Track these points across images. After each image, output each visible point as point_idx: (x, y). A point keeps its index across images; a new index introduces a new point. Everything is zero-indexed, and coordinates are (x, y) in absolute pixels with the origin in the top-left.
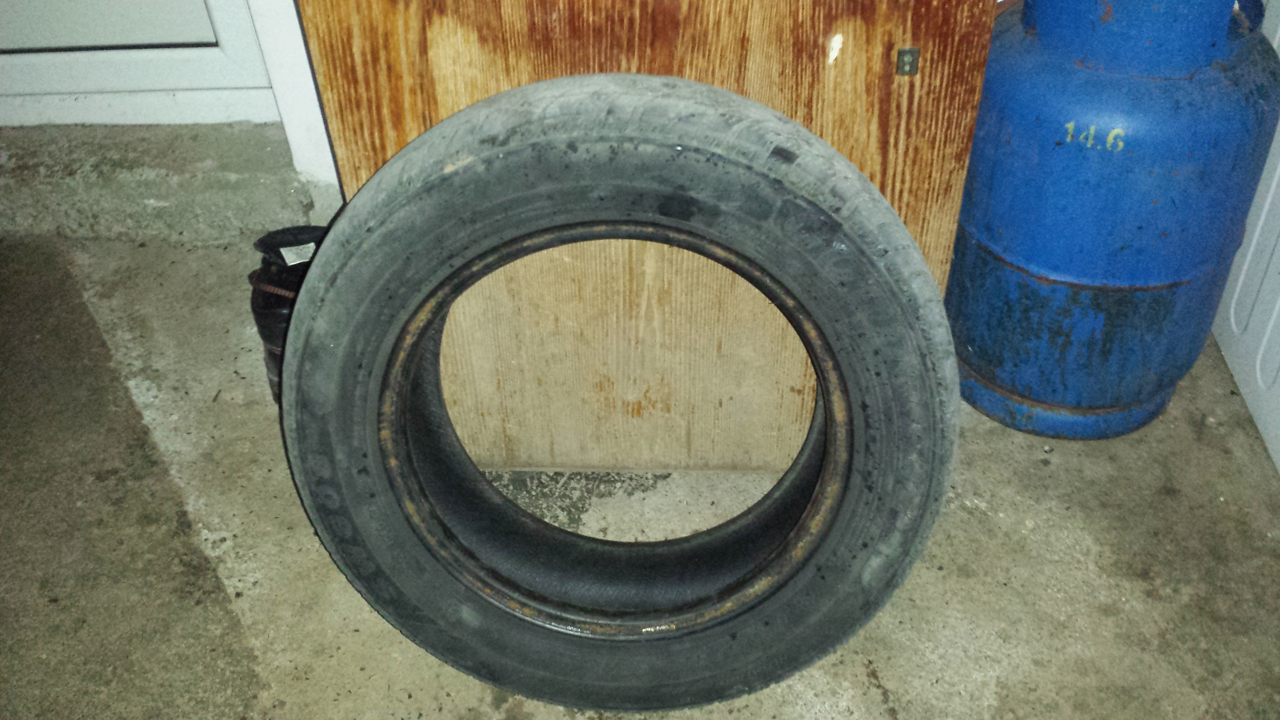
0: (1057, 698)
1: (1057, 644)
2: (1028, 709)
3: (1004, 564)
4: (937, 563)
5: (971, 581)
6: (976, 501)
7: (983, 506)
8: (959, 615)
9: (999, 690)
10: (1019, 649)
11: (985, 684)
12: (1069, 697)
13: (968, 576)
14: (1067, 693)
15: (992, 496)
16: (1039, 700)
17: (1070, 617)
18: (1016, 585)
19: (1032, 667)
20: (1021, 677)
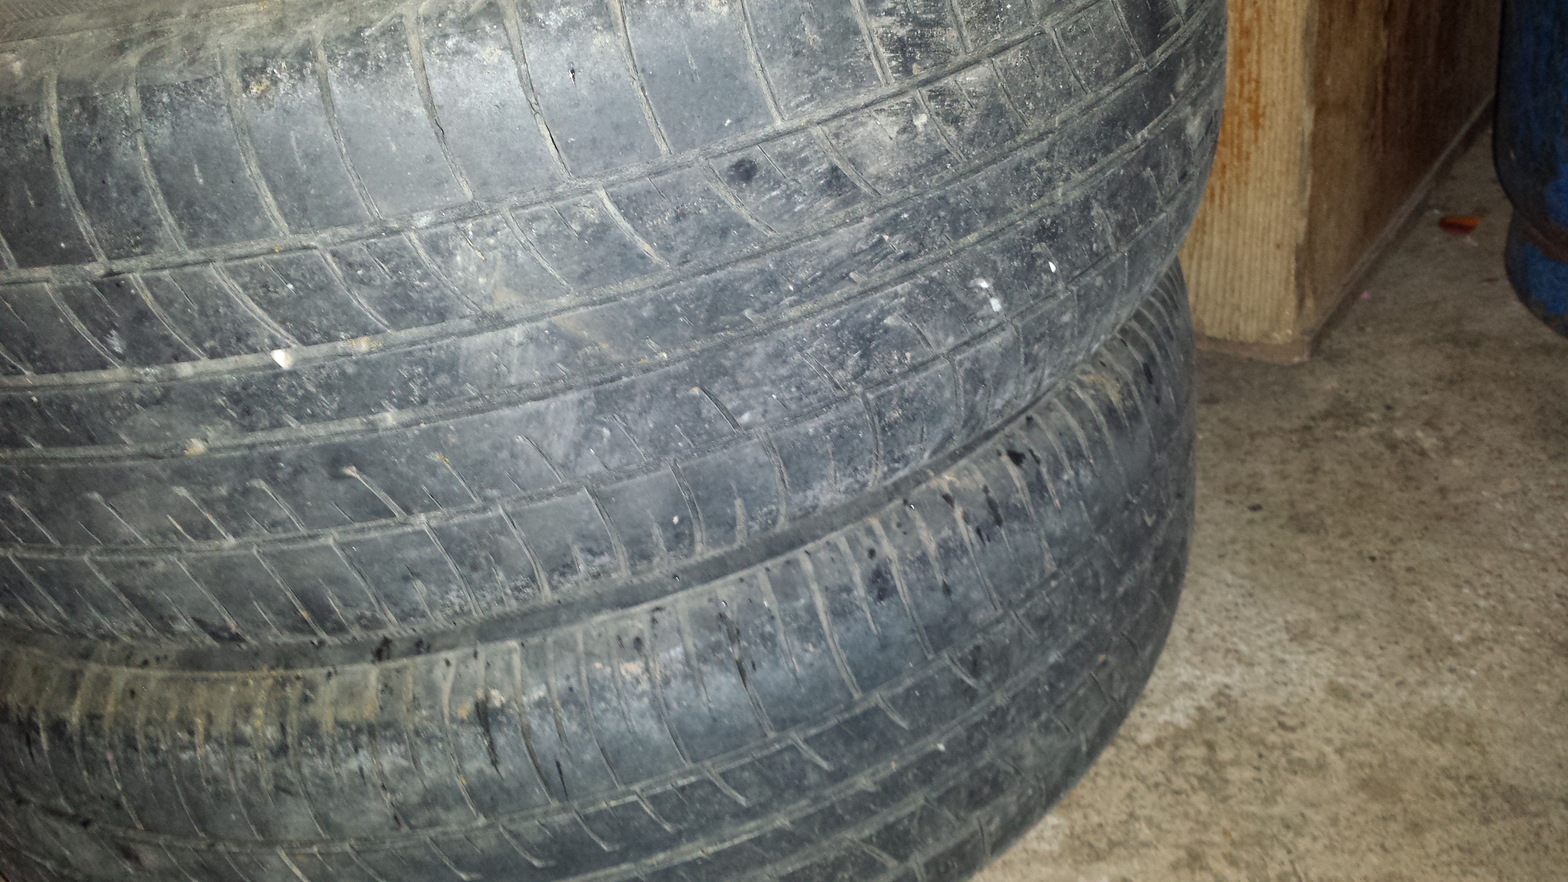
0: (1333, 758)
1: (1413, 675)
2: (1247, 752)
3: (1397, 530)
4: (1256, 499)
5: (1302, 540)
6: (1419, 434)
7: (1428, 441)
8: (1229, 578)
9: (1209, 705)
10: (1313, 659)
11: (1188, 687)
12: (1361, 765)
13: (1302, 531)
14: (1364, 755)
15: (1463, 432)
16: (1286, 748)
17: (1477, 639)
18: (1398, 563)
19: (1320, 694)
20: (1278, 701)
